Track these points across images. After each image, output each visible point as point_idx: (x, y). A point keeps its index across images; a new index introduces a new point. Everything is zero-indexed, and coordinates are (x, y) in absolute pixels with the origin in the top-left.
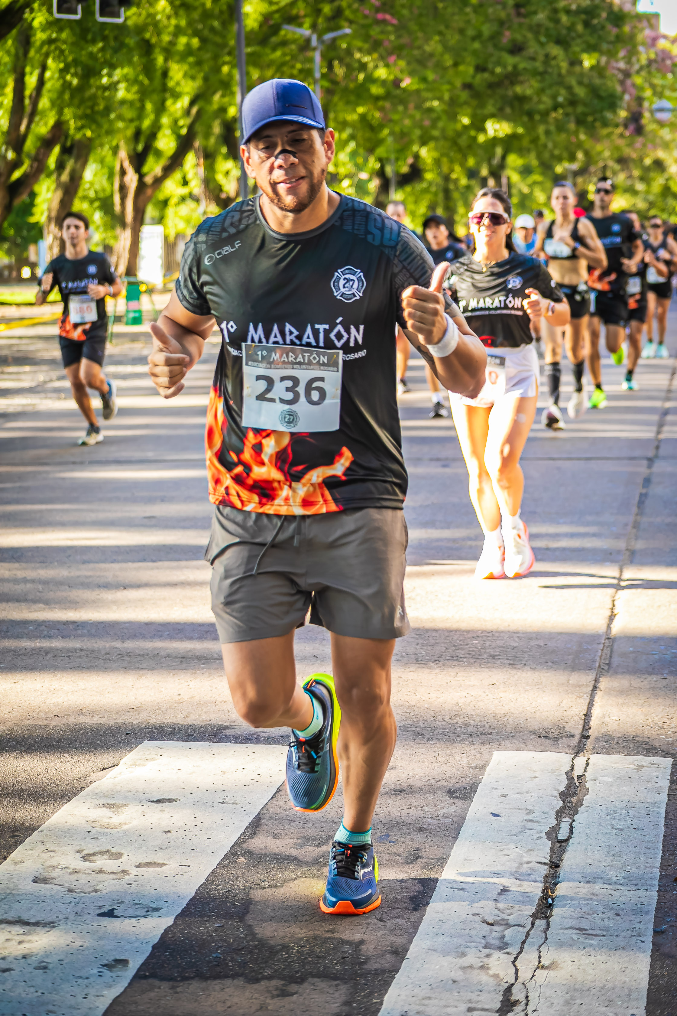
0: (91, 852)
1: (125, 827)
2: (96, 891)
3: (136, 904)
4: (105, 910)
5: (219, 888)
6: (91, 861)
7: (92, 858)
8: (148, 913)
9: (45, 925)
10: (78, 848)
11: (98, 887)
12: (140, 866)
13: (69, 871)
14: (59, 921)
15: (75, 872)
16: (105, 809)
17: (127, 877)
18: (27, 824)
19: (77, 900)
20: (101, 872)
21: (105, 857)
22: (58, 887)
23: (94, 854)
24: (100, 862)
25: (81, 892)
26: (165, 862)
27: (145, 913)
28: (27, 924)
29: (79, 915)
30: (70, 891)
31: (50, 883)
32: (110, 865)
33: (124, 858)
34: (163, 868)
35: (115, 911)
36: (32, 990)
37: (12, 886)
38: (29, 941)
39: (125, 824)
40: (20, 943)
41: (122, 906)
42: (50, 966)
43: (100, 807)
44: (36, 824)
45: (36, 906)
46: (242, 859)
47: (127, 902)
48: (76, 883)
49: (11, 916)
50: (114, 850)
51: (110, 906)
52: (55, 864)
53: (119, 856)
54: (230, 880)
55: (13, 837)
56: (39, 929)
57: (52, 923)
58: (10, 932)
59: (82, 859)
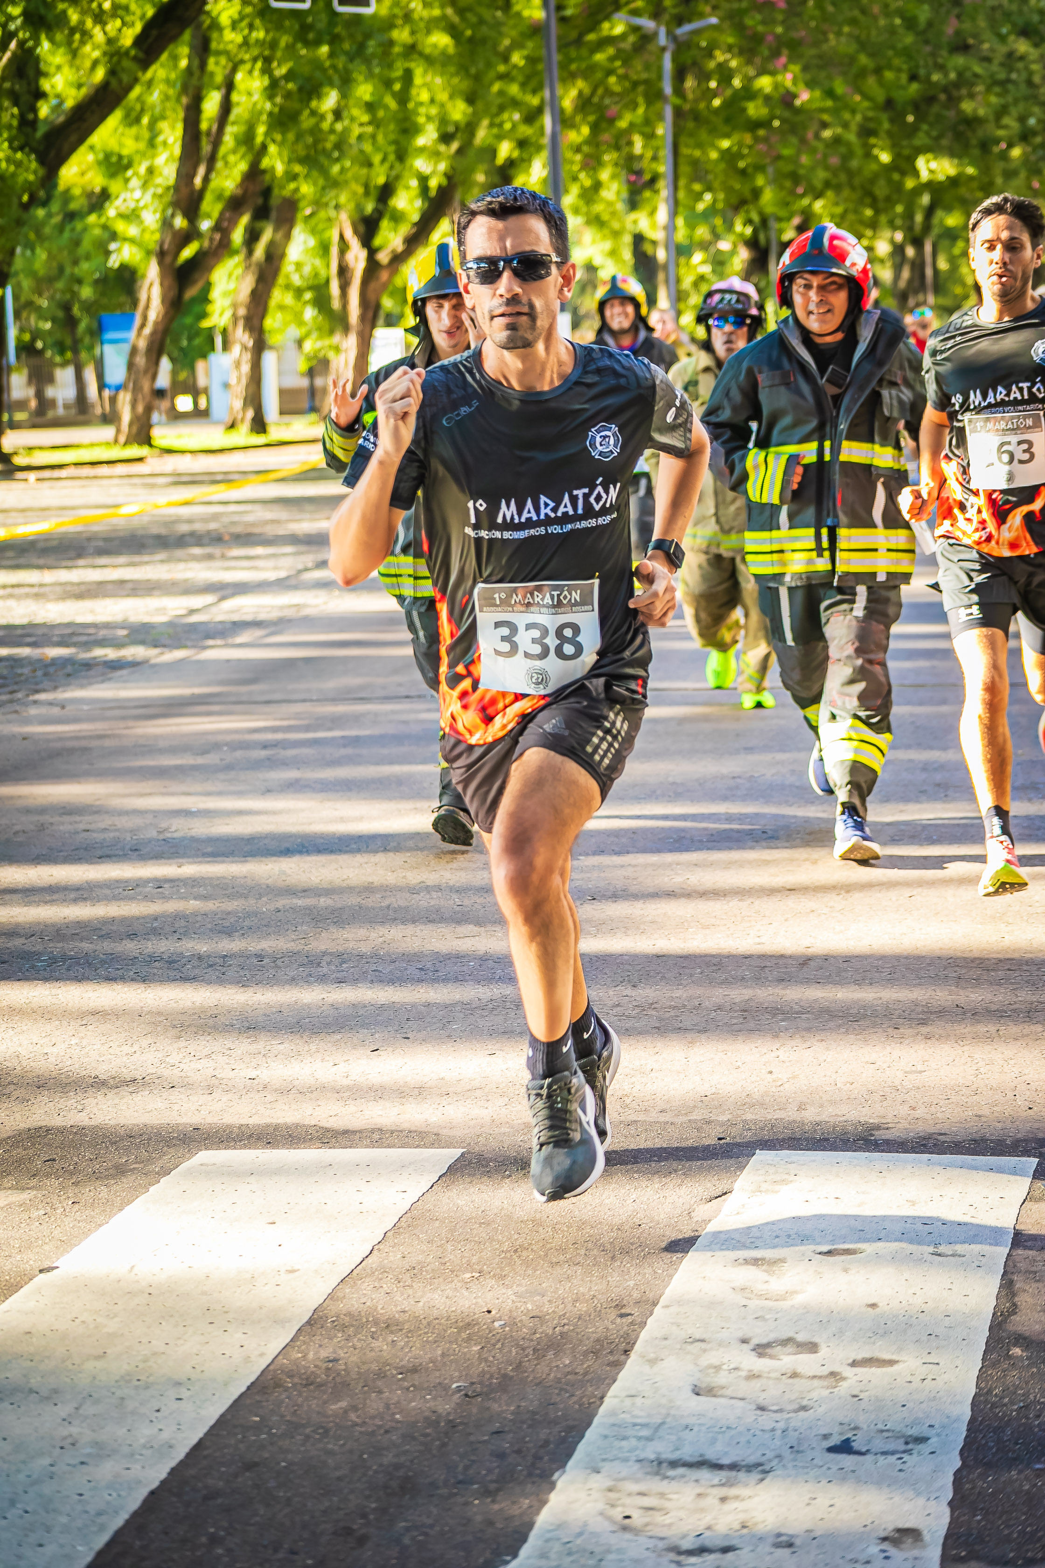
0: (764, 1341)
1: (799, 1299)
2: (804, 1408)
3: (882, 1431)
4: (835, 1440)
5: (1007, 1400)
6: (771, 1357)
7: (768, 1351)
8: (910, 1446)
9: (750, 1468)
10: (740, 1334)
11: (805, 1403)
12: (854, 1364)
13: (744, 1374)
14: (770, 1461)
15: (752, 1376)
16: (753, 1268)
17: (844, 1384)
18: (636, 1295)
19: (781, 1425)
20: (794, 1375)
21: (790, 1348)
22: (741, 1404)
23: (768, 1345)
24: (788, 1360)
25: (780, 1411)
26: (894, 1358)
27: (903, 1447)
28: (720, 1467)
29: (798, 1452)
30: (762, 1408)
31: (722, 1396)
32: (806, 1363)
33: (824, 1351)
34: (896, 1367)
35: (853, 1444)
37: (664, 1401)
38: (736, 1498)
39: (796, 1292)
40: (723, 1500)
41: (860, 1434)
42: (798, 1542)
43: (740, 1264)
44: (651, 1295)
45: (720, 1436)
46: (1017, 1351)
47: (865, 1427)
48: (764, 1395)
49: (687, 1453)
50: (801, 1337)
51: (841, 1434)
52: (715, 1361)
53: (812, 1347)
54: (1017, 1387)
55: (622, 1316)
56: (742, 1475)
57: (760, 1465)
58: (697, 1481)
59: (753, 1353)
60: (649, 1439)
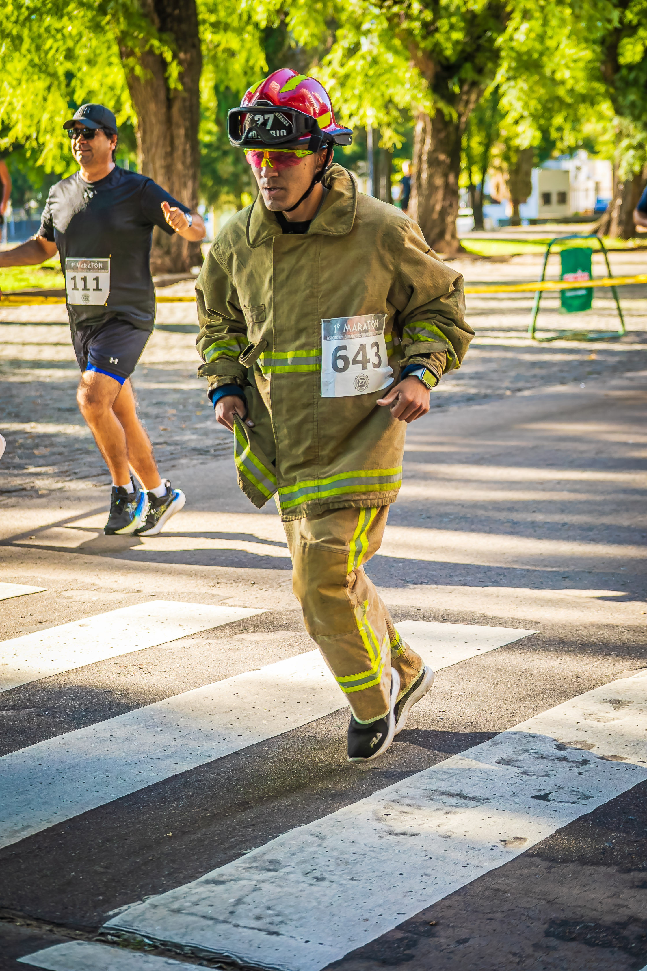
0: (568, 741)
1: (614, 723)
2: (546, 776)
3: (573, 791)
4: (542, 793)
6: (561, 749)
7: (566, 746)
8: (578, 800)
9: (480, 800)
10: (557, 737)
11: (550, 773)
12: (603, 758)
13: (536, 755)
14: (494, 798)
16: (609, 705)
17: (583, 767)
18: (529, 711)
19: (522, 782)
20: (564, 759)
21: (579, 746)
22: (515, 769)
23: (569, 743)
24: (569, 752)
25: (534, 775)
26: (627, 757)
27: (575, 800)
28: (465, 797)
29: (515, 795)
30: (524, 773)
31: (512, 765)
32: (578, 754)
33: (594, 750)
34: (623, 762)
35: (550, 795)
36: (424, 854)
38: (454, 813)
39: (618, 719)
40: (447, 813)
41: (560, 792)
42: (452, 838)
43: (606, 702)
44: (537, 712)
45: (482, 783)
47: (566, 788)
48: (535, 767)
49: (455, 789)
50: (589, 741)
51: (549, 790)
52: (527, 748)
53: (590, 747)
55: (509, 721)
56: (471, 803)
57: (487, 799)
58: (445, 803)
59: (556, 746)
60: (442, 780)
